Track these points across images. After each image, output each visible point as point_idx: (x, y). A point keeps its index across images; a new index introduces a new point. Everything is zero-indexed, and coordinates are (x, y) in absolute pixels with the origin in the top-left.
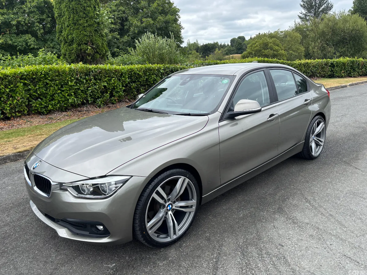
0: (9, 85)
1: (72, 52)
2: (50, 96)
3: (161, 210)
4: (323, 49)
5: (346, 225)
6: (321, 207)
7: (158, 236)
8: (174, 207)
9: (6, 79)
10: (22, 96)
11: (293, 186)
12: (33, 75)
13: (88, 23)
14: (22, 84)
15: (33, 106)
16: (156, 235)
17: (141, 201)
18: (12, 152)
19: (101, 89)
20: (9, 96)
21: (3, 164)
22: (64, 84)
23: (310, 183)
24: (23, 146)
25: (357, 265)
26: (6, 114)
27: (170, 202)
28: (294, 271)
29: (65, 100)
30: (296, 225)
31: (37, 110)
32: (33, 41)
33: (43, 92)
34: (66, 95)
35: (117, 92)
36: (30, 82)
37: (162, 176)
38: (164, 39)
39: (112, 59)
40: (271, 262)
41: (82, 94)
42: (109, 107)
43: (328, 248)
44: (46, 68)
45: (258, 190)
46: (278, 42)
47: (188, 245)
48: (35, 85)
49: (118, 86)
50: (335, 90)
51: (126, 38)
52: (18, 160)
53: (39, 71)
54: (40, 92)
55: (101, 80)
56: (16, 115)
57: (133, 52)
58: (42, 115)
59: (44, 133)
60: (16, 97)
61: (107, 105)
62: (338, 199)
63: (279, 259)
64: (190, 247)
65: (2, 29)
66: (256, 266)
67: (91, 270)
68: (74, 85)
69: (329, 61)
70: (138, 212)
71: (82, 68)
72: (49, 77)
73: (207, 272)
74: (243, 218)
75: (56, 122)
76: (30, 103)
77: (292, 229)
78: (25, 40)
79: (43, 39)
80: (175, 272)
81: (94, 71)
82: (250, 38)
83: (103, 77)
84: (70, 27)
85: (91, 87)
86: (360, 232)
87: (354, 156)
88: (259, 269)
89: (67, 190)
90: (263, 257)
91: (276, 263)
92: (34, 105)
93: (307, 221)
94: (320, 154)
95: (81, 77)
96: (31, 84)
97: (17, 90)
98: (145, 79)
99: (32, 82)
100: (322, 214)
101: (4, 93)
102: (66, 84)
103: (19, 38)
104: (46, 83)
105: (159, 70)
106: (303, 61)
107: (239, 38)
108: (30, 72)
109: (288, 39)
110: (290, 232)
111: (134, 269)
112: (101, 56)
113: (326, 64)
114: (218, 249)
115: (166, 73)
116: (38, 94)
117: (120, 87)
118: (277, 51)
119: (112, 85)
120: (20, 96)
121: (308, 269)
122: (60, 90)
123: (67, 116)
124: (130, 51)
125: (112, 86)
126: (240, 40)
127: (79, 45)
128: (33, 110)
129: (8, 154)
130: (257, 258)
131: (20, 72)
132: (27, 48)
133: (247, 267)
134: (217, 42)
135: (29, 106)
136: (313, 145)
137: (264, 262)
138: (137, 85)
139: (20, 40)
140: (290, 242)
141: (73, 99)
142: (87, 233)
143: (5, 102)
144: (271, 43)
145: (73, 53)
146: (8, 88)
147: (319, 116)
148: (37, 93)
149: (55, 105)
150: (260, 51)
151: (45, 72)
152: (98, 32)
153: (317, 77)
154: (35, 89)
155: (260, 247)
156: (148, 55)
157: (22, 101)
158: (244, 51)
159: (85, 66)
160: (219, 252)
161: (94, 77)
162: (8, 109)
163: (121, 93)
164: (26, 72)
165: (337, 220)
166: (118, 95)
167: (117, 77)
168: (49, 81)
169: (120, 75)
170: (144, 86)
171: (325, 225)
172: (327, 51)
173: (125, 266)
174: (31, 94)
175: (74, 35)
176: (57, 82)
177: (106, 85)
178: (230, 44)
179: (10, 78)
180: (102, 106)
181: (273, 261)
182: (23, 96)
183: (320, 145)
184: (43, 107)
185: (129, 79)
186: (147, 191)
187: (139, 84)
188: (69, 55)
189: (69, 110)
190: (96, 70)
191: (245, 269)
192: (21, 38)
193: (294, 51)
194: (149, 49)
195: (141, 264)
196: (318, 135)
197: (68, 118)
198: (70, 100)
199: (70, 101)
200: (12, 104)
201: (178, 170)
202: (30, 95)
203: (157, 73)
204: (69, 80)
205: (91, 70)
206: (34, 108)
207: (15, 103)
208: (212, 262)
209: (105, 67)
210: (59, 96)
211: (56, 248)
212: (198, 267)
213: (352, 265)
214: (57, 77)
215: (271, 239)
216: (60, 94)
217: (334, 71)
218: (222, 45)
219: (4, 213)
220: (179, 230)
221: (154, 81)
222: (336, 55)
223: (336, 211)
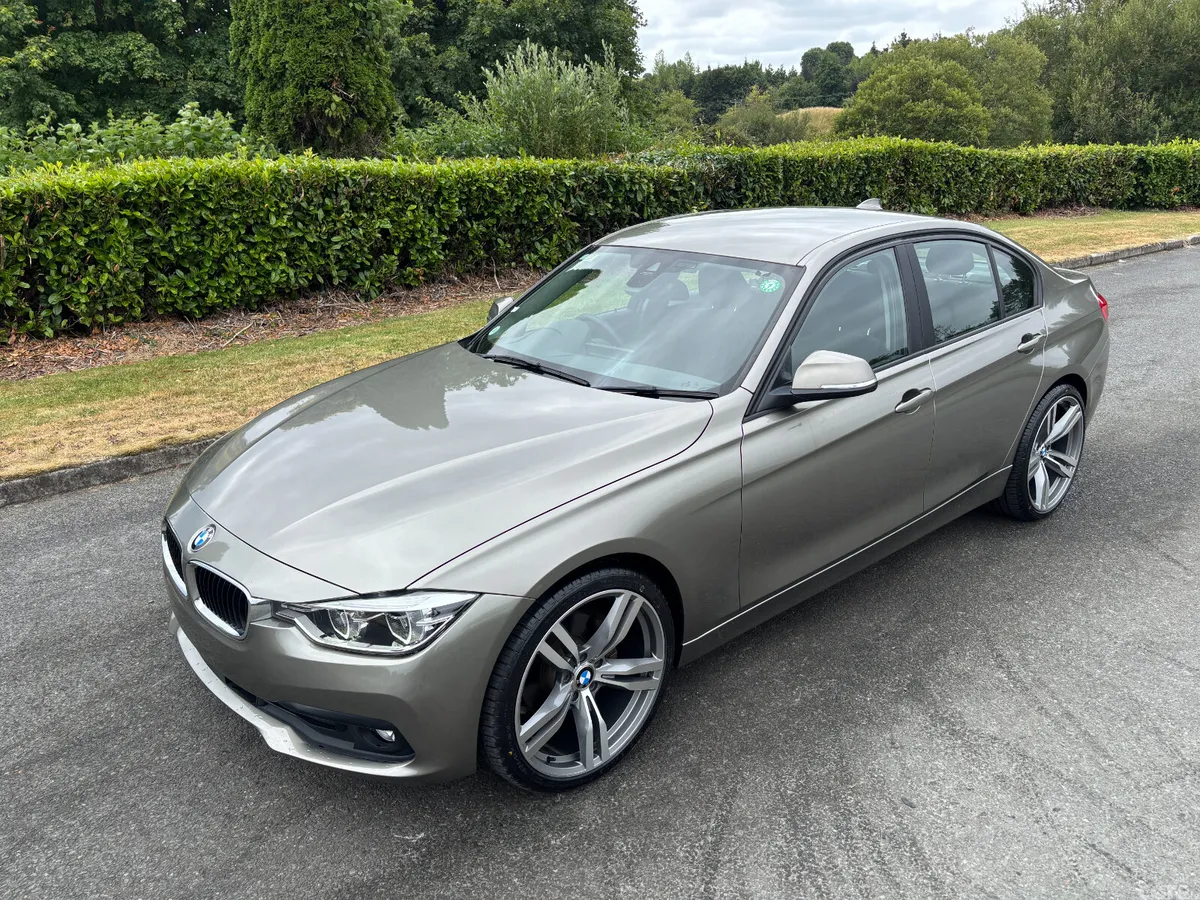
0: (87, 226)
1: (281, 111)
2: (213, 261)
3: (561, 688)
4: (1117, 102)
5: (1111, 749)
6: (1041, 684)
7: (549, 761)
8: (597, 678)
9: (76, 204)
10: (125, 259)
11: (964, 610)
12: (162, 193)
13: (332, 16)
14: (126, 223)
15: (160, 292)
16: (545, 757)
17: (506, 664)
18: (106, 452)
19: (372, 240)
20: (85, 260)
21: (80, 488)
22: (256, 223)
23: (1018, 604)
24: (138, 432)
25: (1124, 878)
26: (77, 318)
27: (586, 664)
28: (936, 883)
29: (259, 275)
30: (959, 741)
31: (172, 304)
32: (149, 54)
33: (190, 248)
34: (263, 259)
35: (423, 251)
36: (149, 217)
37: (569, 590)
38: (579, 69)
39: (404, 135)
40: (875, 855)
41: (311, 254)
42: (397, 299)
43: (1045, 819)
44: (201, 170)
45: (855, 617)
46: (962, 75)
47: (636, 786)
48: (167, 225)
49: (427, 231)
50: (1143, 259)
51: (453, 55)
52: (126, 477)
53: (179, 182)
54: (182, 250)
55: (372, 209)
56: (107, 319)
57: (474, 110)
58: (186, 322)
59: (196, 388)
60: (108, 265)
61: (390, 290)
62: (1096, 661)
63: (899, 845)
64: (641, 795)
65: (50, 11)
66: (828, 863)
67: (357, 849)
68: (289, 225)
69: (1133, 150)
70: (495, 694)
71: (314, 170)
72: (210, 200)
73: (686, 874)
74: (801, 710)
75: (232, 346)
76: (150, 282)
77: (946, 753)
78: (124, 52)
79: (181, 51)
80: (594, 868)
81: (350, 182)
82: (868, 50)
83: (380, 201)
84: (276, 29)
85: (342, 232)
86: (1150, 775)
87: (1170, 513)
88: (836, 874)
89: (293, 624)
90: (852, 838)
91: (886, 858)
92: (163, 289)
93: (993, 729)
94: (1059, 504)
95: (310, 202)
96: (154, 222)
97: (111, 243)
98: (514, 209)
99: (155, 214)
100: (1042, 708)
101: (69, 250)
102: (263, 223)
103: (105, 45)
104: (201, 218)
105: (561, 179)
106: (1044, 150)
107: (835, 48)
108: (149, 183)
109: (1001, 63)
110: (939, 763)
111: (479, 851)
112: (374, 126)
113: (1120, 163)
114: (720, 806)
115: (582, 190)
116: (176, 255)
117: (434, 235)
118: (956, 104)
119: (409, 226)
120: (120, 262)
121: (978, 883)
122: (244, 242)
123: (264, 325)
124: (467, 106)
125: (409, 230)
126: (834, 55)
127: (303, 88)
128: (160, 307)
129: (94, 459)
130: (834, 838)
131: (121, 184)
132: (131, 78)
133: (801, 865)
134: (757, 63)
135: (148, 292)
136: (1040, 477)
137: (853, 851)
138: (488, 227)
139: (107, 51)
140: (935, 796)
141: (283, 271)
142: (348, 746)
143: (74, 280)
144: (938, 77)
145: (283, 115)
146: (81, 234)
147: (1064, 387)
148: (171, 251)
149: (227, 289)
150: (900, 103)
151: (196, 182)
152: (364, 48)
153: (1088, 204)
154: (167, 238)
155: (846, 805)
156: (525, 118)
157: (126, 278)
158: (845, 97)
159: (321, 166)
160: (724, 813)
161: (352, 201)
162: (83, 300)
163: (435, 252)
164: (137, 183)
165: (1086, 733)
166: (425, 259)
167: (423, 200)
168: (208, 213)
169: (433, 193)
170: (511, 229)
171: (1049, 747)
172: (1130, 108)
173: (453, 841)
174: (155, 254)
175: (286, 57)
176: (235, 216)
177: (389, 226)
178: (799, 70)
179: (87, 202)
180: (373, 295)
181: (879, 852)
182: (129, 260)
183: (1063, 476)
184: (192, 297)
185: (461, 208)
186: (522, 636)
187: (494, 225)
188: (272, 123)
189: (269, 306)
190: (358, 178)
191: (795, 872)
192: (112, 43)
193: (1015, 107)
194: (528, 100)
195: (498, 839)
196: (1060, 445)
197: (268, 334)
198: (273, 274)
199: (275, 277)
200: (95, 286)
201: (614, 572)
202: (152, 257)
203: (552, 189)
204: (273, 210)
205: (341, 179)
206: (163, 299)
207: (103, 283)
208: (702, 843)
209: (385, 169)
210: (240, 261)
211: (257, 775)
212: (661, 856)
213: (1110, 876)
214: (235, 200)
215: (880, 782)
216: (244, 257)
217: (1146, 187)
218: (773, 72)
219: (98, 656)
220: (611, 742)
221: (544, 214)
222: (1160, 124)
223: (1087, 703)
